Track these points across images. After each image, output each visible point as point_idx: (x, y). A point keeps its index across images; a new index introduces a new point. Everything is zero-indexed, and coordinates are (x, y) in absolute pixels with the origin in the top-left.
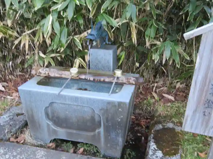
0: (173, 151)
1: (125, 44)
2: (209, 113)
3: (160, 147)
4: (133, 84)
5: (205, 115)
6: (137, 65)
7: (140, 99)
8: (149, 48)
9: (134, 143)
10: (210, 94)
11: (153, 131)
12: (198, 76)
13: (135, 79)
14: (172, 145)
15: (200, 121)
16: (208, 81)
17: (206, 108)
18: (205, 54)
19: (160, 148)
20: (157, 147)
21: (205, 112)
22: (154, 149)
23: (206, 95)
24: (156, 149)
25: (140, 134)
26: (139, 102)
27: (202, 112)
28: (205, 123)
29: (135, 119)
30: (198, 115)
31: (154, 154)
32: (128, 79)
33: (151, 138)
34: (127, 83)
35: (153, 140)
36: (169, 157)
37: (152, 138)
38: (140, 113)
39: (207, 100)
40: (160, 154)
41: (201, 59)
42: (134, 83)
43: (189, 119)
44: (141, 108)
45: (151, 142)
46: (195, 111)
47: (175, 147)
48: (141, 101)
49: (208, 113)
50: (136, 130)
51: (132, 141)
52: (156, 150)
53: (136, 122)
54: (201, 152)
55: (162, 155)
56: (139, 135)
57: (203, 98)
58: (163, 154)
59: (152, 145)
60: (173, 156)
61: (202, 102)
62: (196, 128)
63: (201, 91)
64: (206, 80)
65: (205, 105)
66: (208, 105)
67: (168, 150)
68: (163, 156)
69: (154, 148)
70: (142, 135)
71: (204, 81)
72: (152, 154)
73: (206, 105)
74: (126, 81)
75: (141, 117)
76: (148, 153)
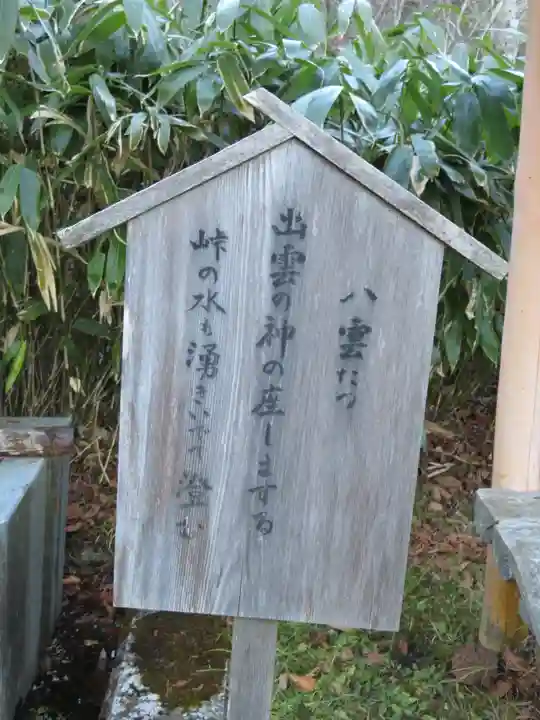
0: (201, 687)
1: (23, 312)
2: (200, 526)
3: (153, 680)
4: (35, 455)
5: (184, 535)
6: (75, 384)
7: (97, 508)
8: (110, 322)
9: (66, 678)
10: (191, 451)
11: (134, 619)
12: (136, 385)
13: (43, 433)
14: (202, 663)
15: (173, 562)
16: (174, 402)
17: (185, 506)
18: (148, 301)
19: (153, 682)
20: (144, 682)
21: (184, 523)
22: (131, 691)
23: (176, 458)
24: (142, 687)
25: (93, 639)
26: (95, 518)
27: (173, 526)
28: (189, 568)
29: (79, 584)
30: (160, 539)
31: (129, 708)
32: (16, 435)
33: (124, 649)
34: (12, 452)
35: (132, 656)
36: (183, 712)
37: (128, 648)
38: (98, 559)
39: (185, 476)
40: (151, 705)
41: (138, 319)
42: (39, 448)
43: (131, 558)
44: (99, 544)
45: (124, 664)
46: (148, 526)
47: (210, 669)
48: (101, 515)
49: (195, 528)
50: (78, 626)
51: (62, 670)
52: (139, 693)
53: (82, 597)
54: (301, 672)
55: (159, 708)
56: (89, 643)
57: (169, 472)
58: (163, 706)
59: (128, 677)
60: (200, 706)
61: (167, 485)
62: (163, 591)
63: (158, 441)
64: (168, 400)
65: (178, 495)
66: (191, 495)
67: (181, 683)
68: (160, 713)
69: (132, 686)
70: (99, 641)
71: (163, 402)
72: (123, 709)
73: (185, 498)
74: (11, 444)
75: (101, 577)
76: (108, 707)
